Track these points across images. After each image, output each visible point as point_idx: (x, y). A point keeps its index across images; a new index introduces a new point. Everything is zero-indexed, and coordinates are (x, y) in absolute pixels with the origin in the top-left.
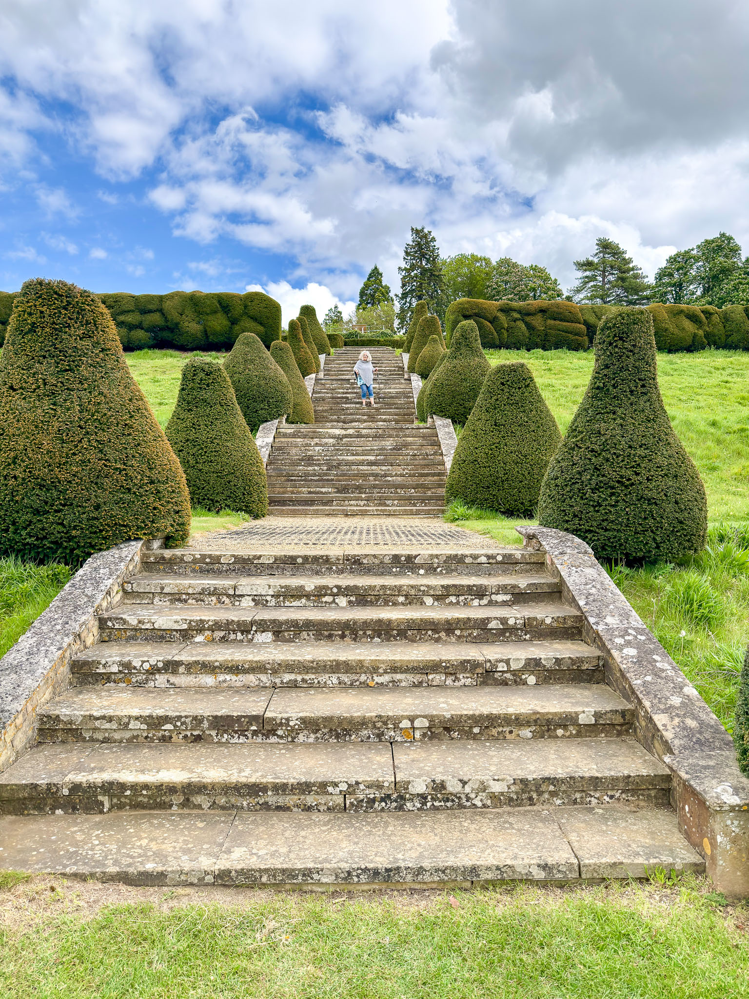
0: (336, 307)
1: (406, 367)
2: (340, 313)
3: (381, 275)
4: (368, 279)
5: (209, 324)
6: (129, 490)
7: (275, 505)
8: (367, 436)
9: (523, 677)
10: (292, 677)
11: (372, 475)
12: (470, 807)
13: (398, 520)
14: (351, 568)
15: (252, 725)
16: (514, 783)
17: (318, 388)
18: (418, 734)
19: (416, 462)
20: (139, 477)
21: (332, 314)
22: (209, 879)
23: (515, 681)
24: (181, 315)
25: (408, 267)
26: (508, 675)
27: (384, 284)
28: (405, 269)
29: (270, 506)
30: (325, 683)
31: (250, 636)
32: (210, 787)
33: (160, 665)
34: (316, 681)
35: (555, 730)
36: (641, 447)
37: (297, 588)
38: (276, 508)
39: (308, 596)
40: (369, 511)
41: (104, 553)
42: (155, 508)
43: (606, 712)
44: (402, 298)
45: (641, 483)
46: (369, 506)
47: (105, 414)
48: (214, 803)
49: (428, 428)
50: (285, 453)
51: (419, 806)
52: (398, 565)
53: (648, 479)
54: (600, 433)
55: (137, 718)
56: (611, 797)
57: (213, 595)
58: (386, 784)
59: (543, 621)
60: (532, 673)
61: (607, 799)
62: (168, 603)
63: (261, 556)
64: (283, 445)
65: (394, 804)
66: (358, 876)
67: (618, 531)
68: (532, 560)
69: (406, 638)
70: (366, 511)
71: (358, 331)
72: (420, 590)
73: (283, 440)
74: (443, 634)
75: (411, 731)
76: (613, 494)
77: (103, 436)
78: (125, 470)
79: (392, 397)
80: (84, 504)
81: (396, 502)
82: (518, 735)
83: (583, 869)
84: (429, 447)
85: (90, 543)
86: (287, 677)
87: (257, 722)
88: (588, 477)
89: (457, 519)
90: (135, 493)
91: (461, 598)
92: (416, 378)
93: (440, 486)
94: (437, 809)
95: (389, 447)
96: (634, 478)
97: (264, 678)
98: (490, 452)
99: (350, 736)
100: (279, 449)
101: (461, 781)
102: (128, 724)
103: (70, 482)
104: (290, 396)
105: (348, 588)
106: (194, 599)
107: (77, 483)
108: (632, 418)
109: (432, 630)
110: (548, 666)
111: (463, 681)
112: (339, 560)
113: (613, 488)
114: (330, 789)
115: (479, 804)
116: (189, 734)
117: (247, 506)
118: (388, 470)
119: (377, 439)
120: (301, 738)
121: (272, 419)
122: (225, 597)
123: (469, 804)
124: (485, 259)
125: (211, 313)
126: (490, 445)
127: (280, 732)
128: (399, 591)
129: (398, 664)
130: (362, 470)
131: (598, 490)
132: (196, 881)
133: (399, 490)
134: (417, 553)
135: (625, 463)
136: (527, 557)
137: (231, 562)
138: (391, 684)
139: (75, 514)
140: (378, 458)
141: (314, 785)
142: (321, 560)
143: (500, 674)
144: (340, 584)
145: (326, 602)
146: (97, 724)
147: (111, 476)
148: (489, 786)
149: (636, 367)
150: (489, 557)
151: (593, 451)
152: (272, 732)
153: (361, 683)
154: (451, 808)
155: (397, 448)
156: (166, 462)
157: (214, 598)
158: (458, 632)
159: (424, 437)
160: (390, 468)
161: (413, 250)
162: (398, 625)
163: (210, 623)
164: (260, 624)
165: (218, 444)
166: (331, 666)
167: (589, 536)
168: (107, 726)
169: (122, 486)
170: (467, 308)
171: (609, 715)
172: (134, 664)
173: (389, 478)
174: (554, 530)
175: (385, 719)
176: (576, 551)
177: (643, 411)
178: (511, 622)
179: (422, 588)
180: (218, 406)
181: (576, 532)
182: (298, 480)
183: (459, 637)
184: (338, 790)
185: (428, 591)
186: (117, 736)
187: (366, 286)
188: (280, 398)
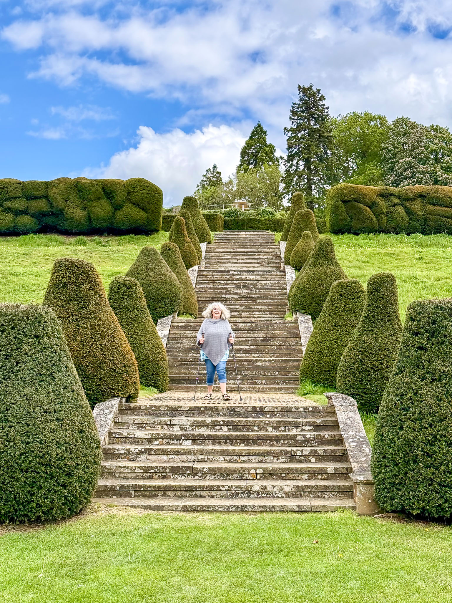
0: (215, 167)
1: (283, 256)
2: (219, 173)
3: (265, 133)
4: (251, 138)
5: (94, 210)
6: (115, 370)
7: (173, 383)
8: (243, 329)
9: (309, 458)
10: (203, 457)
11: (246, 360)
12: (276, 497)
13: (265, 394)
14: (230, 414)
15: (187, 471)
16: (294, 487)
17: (200, 280)
18: (258, 476)
19: (281, 351)
20: (119, 364)
21: (210, 175)
22: (179, 508)
23: (306, 460)
24: (66, 201)
25: (295, 127)
26: (302, 458)
27: (268, 143)
28: (292, 130)
29: (170, 384)
30: (218, 460)
31: (181, 442)
32: (174, 487)
33: (143, 450)
34: (214, 459)
35: (318, 475)
36: (385, 349)
37: (202, 421)
38: (173, 385)
39: (207, 426)
40: (243, 388)
41: (103, 403)
42: (126, 380)
43: (339, 468)
44: (288, 161)
45: (383, 369)
46: (243, 384)
47: (103, 331)
48: (175, 494)
49: (292, 323)
50: (178, 343)
51: (256, 496)
52: (255, 412)
53: (387, 367)
54: (364, 342)
55: (139, 467)
56: (333, 495)
57: (159, 424)
58: (243, 487)
59: (324, 436)
60: (313, 456)
61: (332, 495)
62: (137, 429)
63: (181, 406)
64: (176, 336)
65: (246, 495)
66: (232, 508)
67: (372, 394)
68: (328, 411)
69: (257, 444)
70: (241, 388)
71: (239, 209)
72: (265, 423)
73: (176, 332)
74: (275, 442)
75: (255, 475)
76: (369, 375)
77: (103, 343)
78: (113, 360)
79: (267, 289)
80: (94, 377)
81: (264, 382)
82: (302, 478)
83: (313, 508)
84: (292, 339)
85: (96, 398)
86: (200, 457)
87: (190, 470)
88: (358, 366)
89: (306, 394)
90: (117, 372)
91: (287, 428)
92: (290, 270)
93: (297, 370)
94: (263, 497)
95: (261, 339)
96: (381, 367)
97: (190, 457)
98: (331, 345)
99: (229, 477)
100: (174, 339)
101: (273, 486)
102: (135, 469)
103: (88, 366)
104: (181, 296)
105: (228, 422)
106: (149, 426)
107: (91, 367)
108: (381, 334)
109: (269, 440)
110: (320, 453)
111: (281, 460)
112: (223, 409)
113: (369, 371)
114: (221, 488)
115: (280, 496)
116: (160, 475)
117: (155, 383)
118: (259, 357)
119: (251, 332)
120: (208, 477)
121: (167, 316)
122: (165, 426)
123: (276, 496)
124: (380, 118)
125: (95, 200)
126: (331, 340)
127: (199, 475)
128: (255, 424)
129: (251, 452)
130: (238, 357)
131: (362, 372)
132: (174, 509)
133: (267, 373)
134: (266, 406)
135: (376, 358)
136: (325, 408)
137: (165, 409)
138: (248, 461)
139: (90, 382)
140: (252, 347)
141: (215, 486)
142: (214, 409)
143: (298, 457)
144: (224, 419)
145: (217, 429)
146: (122, 470)
147: (107, 363)
148: (284, 488)
149: (384, 306)
150: (304, 408)
151: (360, 351)
152: (196, 474)
153: (234, 460)
154: (269, 498)
155: (267, 339)
156: (130, 355)
157: (160, 426)
158: (282, 441)
159: (289, 330)
160: (261, 355)
161: (300, 109)
162: (253, 437)
163: (162, 435)
164: (186, 436)
165: (136, 339)
166: (220, 452)
167: (358, 397)
168: (126, 471)
169: (112, 368)
170: (346, 194)
171: (340, 469)
172: (131, 449)
173: (259, 364)
174: (341, 394)
175: (244, 469)
176: (349, 404)
177: (388, 330)
178: (308, 436)
179: (266, 422)
180: (135, 311)
181: (352, 395)
182: (189, 365)
183: (283, 444)
184: (224, 488)
185: (269, 424)
186: (130, 475)
187: (248, 145)
188: (174, 298)
